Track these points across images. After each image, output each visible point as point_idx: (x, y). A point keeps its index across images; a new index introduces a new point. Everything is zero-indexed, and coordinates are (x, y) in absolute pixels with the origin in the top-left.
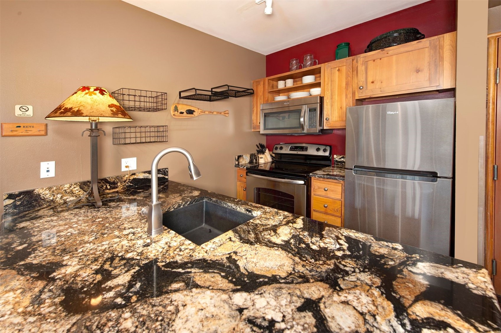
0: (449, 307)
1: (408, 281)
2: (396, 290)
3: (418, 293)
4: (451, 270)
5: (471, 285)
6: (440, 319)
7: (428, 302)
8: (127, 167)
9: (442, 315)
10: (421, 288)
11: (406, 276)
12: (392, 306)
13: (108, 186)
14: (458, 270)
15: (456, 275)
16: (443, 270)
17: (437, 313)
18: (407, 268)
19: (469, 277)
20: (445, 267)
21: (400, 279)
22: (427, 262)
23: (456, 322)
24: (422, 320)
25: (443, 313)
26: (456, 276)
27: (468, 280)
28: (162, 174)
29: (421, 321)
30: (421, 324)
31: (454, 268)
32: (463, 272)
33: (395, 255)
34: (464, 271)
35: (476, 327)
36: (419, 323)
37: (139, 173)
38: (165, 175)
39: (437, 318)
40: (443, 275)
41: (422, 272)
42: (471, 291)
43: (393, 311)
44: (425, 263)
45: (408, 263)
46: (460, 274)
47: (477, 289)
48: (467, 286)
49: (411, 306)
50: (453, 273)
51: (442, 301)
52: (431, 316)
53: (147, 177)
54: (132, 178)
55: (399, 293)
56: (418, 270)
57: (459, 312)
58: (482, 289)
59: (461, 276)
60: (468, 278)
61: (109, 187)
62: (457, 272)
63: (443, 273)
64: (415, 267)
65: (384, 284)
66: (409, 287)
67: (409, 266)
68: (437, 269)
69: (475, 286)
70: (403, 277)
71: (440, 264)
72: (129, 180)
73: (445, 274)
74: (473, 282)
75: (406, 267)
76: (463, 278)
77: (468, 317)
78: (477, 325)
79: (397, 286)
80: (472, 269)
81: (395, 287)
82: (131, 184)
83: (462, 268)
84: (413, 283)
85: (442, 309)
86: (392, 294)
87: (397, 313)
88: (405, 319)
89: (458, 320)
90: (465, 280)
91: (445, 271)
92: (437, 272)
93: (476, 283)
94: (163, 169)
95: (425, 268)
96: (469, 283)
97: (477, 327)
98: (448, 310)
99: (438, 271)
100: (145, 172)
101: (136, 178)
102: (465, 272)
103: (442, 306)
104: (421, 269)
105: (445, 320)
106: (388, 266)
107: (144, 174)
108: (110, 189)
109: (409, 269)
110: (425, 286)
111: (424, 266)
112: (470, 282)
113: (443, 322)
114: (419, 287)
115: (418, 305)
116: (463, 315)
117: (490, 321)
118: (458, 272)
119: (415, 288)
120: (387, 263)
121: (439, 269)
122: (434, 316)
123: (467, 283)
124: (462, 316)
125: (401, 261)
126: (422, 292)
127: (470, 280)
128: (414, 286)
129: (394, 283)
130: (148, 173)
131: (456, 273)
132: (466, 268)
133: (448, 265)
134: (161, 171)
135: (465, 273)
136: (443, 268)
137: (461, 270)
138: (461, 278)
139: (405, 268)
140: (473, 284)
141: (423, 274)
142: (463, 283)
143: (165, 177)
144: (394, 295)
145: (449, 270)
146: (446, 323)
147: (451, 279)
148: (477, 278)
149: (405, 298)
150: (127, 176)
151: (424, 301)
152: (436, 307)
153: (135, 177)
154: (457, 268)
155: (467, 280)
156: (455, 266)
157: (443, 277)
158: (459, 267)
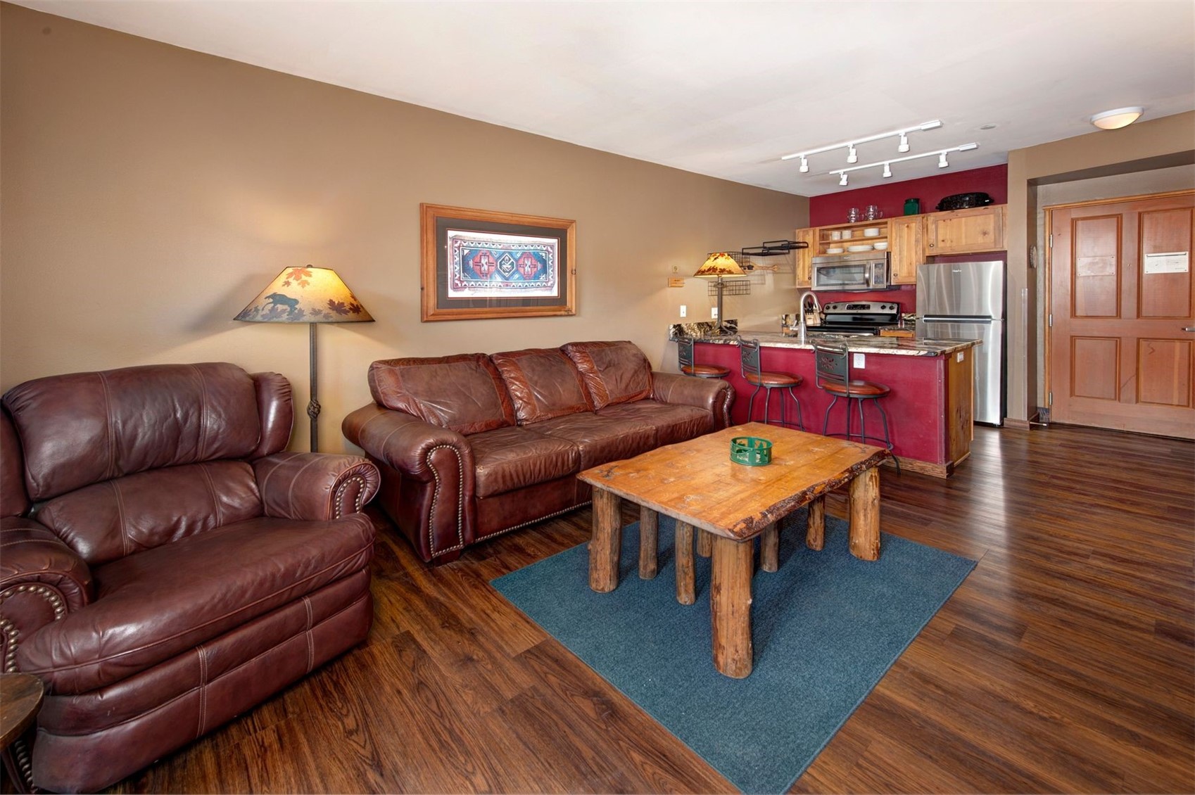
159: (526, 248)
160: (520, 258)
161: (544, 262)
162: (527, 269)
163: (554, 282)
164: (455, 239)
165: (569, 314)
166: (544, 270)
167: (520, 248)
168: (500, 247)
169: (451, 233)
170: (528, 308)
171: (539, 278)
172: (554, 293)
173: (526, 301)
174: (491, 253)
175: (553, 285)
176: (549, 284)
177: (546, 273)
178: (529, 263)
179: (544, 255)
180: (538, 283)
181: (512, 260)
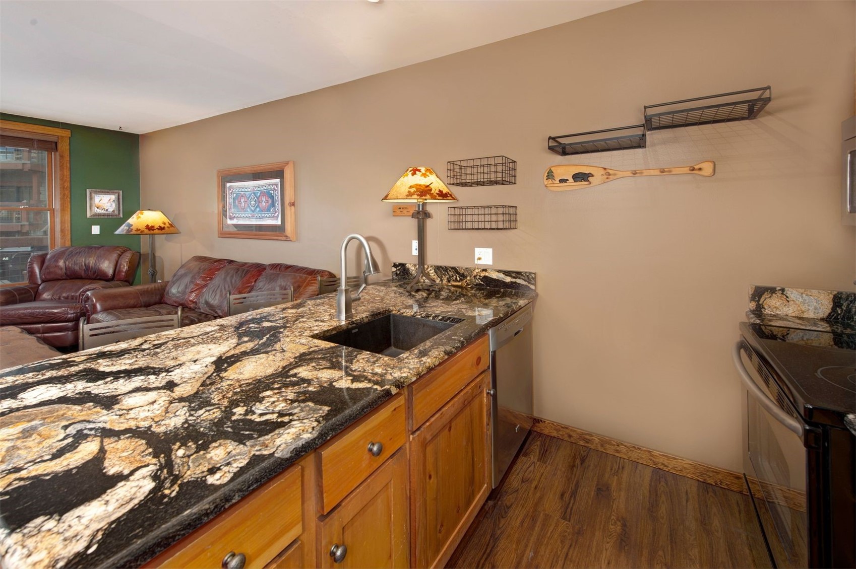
0: (62, 473)
1: (133, 455)
2: (131, 439)
3: (107, 455)
4: (99, 522)
5: (51, 524)
6: (64, 456)
7: (90, 457)
8: (479, 259)
9: (65, 461)
10: (111, 462)
11: (143, 457)
12: (117, 429)
13: (458, 277)
14: (89, 532)
15: (85, 521)
16: (111, 508)
17: (71, 458)
18: (156, 464)
19: (62, 538)
20: (113, 518)
21: (144, 449)
22: (146, 497)
23: (46, 467)
24: (80, 444)
25: (65, 463)
26: (83, 517)
27: (61, 531)
28: (525, 280)
29: (80, 441)
30: (78, 441)
31: (98, 531)
32: (78, 537)
33: (197, 464)
34: (78, 540)
35: (22, 480)
36: (80, 440)
37: (492, 270)
38: (529, 283)
39: (68, 455)
40: (103, 502)
41: (131, 478)
42: (46, 516)
43: (112, 428)
44: (146, 494)
45: (165, 471)
46: (80, 528)
47: (38, 528)
48: (57, 518)
49: (102, 442)
50: (91, 520)
51: (74, 471)
52: (75, 451)
53: (502, 278)
54: (483, 274)
55: (126, 440)
56: (141, 476)
57: (48, 478)
58: (31, 534)
59: (77, 527)
60: (62, 533)
61: (458, 279)
62: (87, 527)
63: (105, 504)
64: (150, 475)
65: (150, 433)
66: (123, 451)
67: (158, 470)
68: (121, 502)
69: (44, 529)
70: (144, 453)
71: (124, 515)
72: (480, 276)
73: (101, 505)
74: (50, 533)
75: (159, 464)
76: (70, 526)
77: (35, 482)
78: (22, 483)
79: (137, 442)
80: (65, 560)
81: (137, 440)
82: (482, 283)
83: (85, 544)
84: (126, 458)
85: (68, 465)
86: (130, 433)
87: (107, 430)
88: (95, 432)
89: (45, 470)
90: (66, 526)
91: (105, 510)
92: (116, 497)
93: (44, 537)
94: (526, 273)
95: (137, 486)
96: (55, 526)
97: (20, 481)
98: (61, 470)
99: (114, 501)
100: (499, 271)
101: (487, 276)
102: (74, 541)
103: (71, 467)
104: (138, 480)
105: (58, 460)
106: (176, 447)
107: (497, 273)
108: (459, 281)
109: (151, 466)
110: (110, 468)
111: (140, 488)
112: (55, 530)
113: (60, 456)
114: (114, 461)
115: (96, 448)
116: (41, 479)
117: (7, 499)
118: (85, 529)
119: (118, 456)
120: (183, 447)
121: (117, 505)
122: (71, 454)
123: (58, 523)
124: (43, 477)
125: (177, 466)
126: (105, 459)
127: (58, 533)
128: (120, 457)
129: (144, 442)
130: (503, 274)
131: (87, 523)
132: (78, 554)
133: (113, 526)
134: (523, 275)
135: (73, 537)
136: (113, 513)
137: (84, 539)
138: (72, 523)
139: (157, 462)
140: (50, 530)
141: (129, 477)
142: (64, 517)
143: (529, 285)
144: (127, 436)
145: (102, 519)
146: (56, 458)
147: (85, 506)
148: (46, 549)
149: (114, 442)
150: (477, 271)
151: (93, 455)
152: (77, 461)
153: (487, 274)
154: (94, 536)
155: (62, 527)
156: (99, 536)
157: (100, 499)
158: (91, 541)
159: (262, 189)
160: (259, 196)
161: (272, 198)
162: (264, 204)
163: (279, 213)
164: (230, 188)
165: (287, 239)
166: (273, 205)
167: (259, 189)
168: (249, 190)
169: (228, 185)
170: (261, 233)
171: (270, 211)
172: (279, 222)
173: (260, 228)
174: (245, 195)
175: (278, 215)
176: (276, 215)
177: (274, 206)
178: (264, 200)
179: (272, 192)
180: (270, 214)
181: (256, 198)
